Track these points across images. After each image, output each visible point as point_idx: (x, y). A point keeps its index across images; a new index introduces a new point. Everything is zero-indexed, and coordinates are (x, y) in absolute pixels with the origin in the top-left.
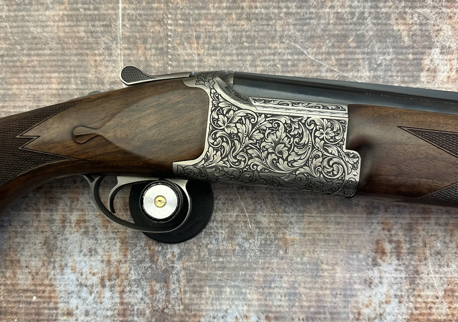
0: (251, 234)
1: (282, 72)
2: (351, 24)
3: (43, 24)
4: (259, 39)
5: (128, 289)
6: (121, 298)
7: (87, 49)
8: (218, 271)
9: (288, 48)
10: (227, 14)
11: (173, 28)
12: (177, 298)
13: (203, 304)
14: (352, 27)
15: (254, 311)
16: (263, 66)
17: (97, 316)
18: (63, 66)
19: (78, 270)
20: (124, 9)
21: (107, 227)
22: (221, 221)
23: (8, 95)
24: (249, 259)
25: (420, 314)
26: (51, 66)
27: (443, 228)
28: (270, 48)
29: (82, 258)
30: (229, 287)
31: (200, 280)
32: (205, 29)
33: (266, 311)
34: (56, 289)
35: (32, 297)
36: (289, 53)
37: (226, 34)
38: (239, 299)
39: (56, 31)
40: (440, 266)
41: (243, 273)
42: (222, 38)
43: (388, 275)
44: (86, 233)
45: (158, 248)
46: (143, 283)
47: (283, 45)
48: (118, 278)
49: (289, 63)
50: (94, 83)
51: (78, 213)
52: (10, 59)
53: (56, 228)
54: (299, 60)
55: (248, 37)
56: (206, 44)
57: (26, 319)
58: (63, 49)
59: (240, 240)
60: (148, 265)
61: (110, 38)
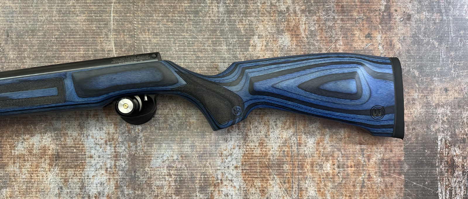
0: (174, 120)
1: (188, 46)
2: (218, 25)
3: (76, 23)
4: (177, 31)
5: (118, 145)
6: (115, 149)
7: (97, 35)
8: (159, 137)
9: (190, 36)
10: (162, 19)
11: (137, 25)
12: (141, 149)
13: (153, 151)
14: (218, 26)
15: (176, 154)
16: (179, 44)
17: (104, 158)
18: (86, 43)
19: (94, 137)
20: (114, 16)
21: (107, 118)
22: (161, 114)
23: (60, 57)
24: (173, 131)
25: (248, 154)
26: (80, 43)
27: (258, 116)
28: (182, 35)
29: (96, 132)
30: (165, 144)
31: (151, 141)
32: (152, 26)
33: (181, 154)
34: (85, 146)
35: (74, 150)
36: (191, 38)
37: (161, 28)
38: (169, 149)
39: (82, 27)
40: (257, 132)
41: (171, 137)
42: (160, 30)
43: (234, 137)
44: (98, 120)
45: (131, 127)
46: (125, 143)
47: (188, 34)
48: (113, 140)
49: (191, 42)
50: (100, 51)
52: (61, 40)
54: (195, 41)
55: (172, 30)
56: (152, 33)
57: (71, 160)
58: (85, 35)
59: (169, 122)
60: (127, 135)
61: (107, 30)
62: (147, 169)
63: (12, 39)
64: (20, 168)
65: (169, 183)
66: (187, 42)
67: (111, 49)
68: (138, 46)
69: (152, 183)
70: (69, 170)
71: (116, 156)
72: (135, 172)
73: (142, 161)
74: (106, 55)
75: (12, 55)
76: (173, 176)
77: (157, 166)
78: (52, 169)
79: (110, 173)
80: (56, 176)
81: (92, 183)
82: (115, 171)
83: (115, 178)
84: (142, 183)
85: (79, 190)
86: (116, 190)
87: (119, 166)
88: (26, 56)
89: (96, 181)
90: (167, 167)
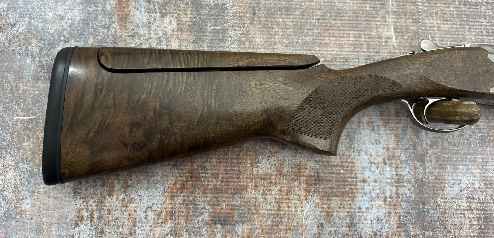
0: (473, 132)
1: (486, 36)
4: (472, 16)
5: (400, 166)
6: (396, 171)
7: (371, 17)
8: (454, 155)
9: (488, 22)
11: (421, 7)
12: (430, 172)
13: (446, 176)
15: (477, 180)
16: (475, 32)
17: (382, 183)
18: (357, 27)
19: (369, 153)
21: (386, 127)
23: (323, 43)
24: (473, 148)
26: (349, 27)
28: (478, 22)
29: (371, 145)
30: (462, 165)
31: (444, 161)
32: (441, 9)
33: (484, 180)
34: (355, 165)
35: (340, 170)
36: (490, 26)
37: (453, 13)
38: (468, 172)
39: (352, 6)
41: (470, 156)
42: (450, 15)
44: (373, 130)
45: (417, 140)
46: (409, 162)
47: (486, 21)
48: (394, 159)
49: (490, 31)
50: (376, 38)
51: (367, 117)
52: (324, 22)
53: (354, 126)
55: (466, 15)
56: (441, 17)
57: (336, 185)
58: (356, 17)
59: (467, 136)
60: (412, 151)
61: (385, 12)
62: (439, 200)
63: (259, 19)
64: (264, 194)
65: (470, 221)
66: (486, 31)
67: (390, 36)
68: (424, 33)
69: (447, 221)
70: (334, 198)
71: (398, 181)
72: (423, 204)
73: (433, 188)
74: (384, 44)
75: (258, 39)
76: (475, 212)
77: (453, 197)
78: (310, 197)
79: (390, 205)
80: (315, 207)
81: (365, 219)
82: (397, 201)
83: (397, 212)
84: (433, 220)
85: (347, 229)
86: (398, 230)
87: (402, 194)
88: (278, 41)
89: (371, 215)
90: (467, 199)
